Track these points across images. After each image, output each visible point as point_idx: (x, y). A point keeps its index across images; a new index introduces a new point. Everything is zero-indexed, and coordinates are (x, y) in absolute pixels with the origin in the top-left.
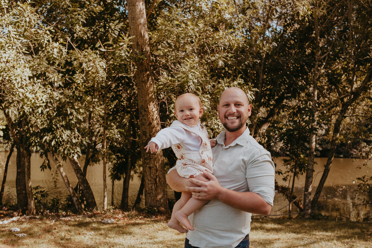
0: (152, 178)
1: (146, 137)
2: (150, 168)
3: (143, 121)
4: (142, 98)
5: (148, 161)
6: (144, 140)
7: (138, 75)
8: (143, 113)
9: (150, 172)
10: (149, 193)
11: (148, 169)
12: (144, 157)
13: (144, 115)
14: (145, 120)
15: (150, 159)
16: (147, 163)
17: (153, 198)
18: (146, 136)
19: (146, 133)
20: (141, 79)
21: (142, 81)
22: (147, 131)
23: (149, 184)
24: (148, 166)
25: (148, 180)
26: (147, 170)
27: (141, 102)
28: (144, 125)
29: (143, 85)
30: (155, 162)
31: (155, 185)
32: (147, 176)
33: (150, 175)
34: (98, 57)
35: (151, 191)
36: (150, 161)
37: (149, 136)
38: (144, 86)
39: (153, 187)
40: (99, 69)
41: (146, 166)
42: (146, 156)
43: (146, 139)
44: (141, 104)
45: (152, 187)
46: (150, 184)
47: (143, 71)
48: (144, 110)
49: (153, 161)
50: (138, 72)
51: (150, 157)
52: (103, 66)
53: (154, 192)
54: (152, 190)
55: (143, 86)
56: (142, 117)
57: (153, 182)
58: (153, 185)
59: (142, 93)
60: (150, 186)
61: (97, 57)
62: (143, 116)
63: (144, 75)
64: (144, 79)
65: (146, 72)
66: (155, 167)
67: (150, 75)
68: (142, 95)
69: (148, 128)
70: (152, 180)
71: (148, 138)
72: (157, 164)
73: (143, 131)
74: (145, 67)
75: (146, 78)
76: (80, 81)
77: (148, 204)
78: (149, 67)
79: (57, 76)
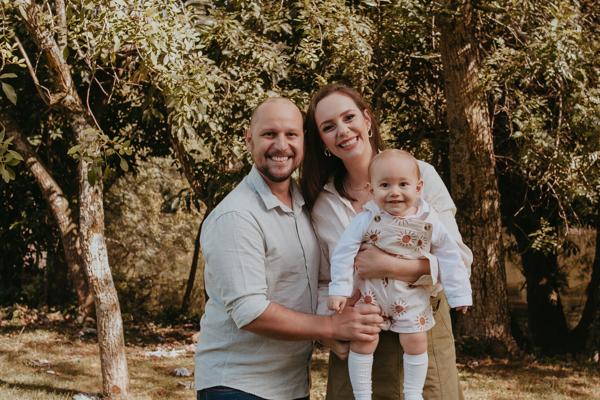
1: (463, 188)
3: (458, 153)
4: (455, 102)
5: (468, 240)
6: (459, 193)
7: (447, 52)
8: (457, 136)
13: (459, 140)
14: (461, 150)
15: (472, 235)
17: (477, 320)
18: (463, 186)
19: (464, 180)
20: (451, 61)
21: (453, 67)
22: (465, 174)
27: (453, 112)
28: (460, 162)
29: (457, 74)
30: (483, 242)
31: (481, 292)
34: (354, 12)
36: (472, 240)
37: (469, 186)
38: (459, 78)
40: (358, 39)
42: (462, 229)
43: (464, 192)
44: (453, 116)
45: (475, 296)
47: (455, 44)
48: (459, 129)
49: (477, 241)
50: (446, 48)
51: (472, 232)
52: (364, 32)
55: (456, 78)
56: (455, 144)
57: (478, 287)
59: (453, 92)
61: (351, 12)
62: (457, 142)
63: (459, 53)
64: (458, 63)
65: (463, 46)
66: (482, 254)
67: (472, 52)
68: (455, 96)
69: (468, 167)
70: (475, 281)
71: (468, 189)
72: (486, 248)
73: (457, 175)
74: (461, 35)
75: (463, 60)
76: (312, 57)
77: (467, 333)
78: (469, 36)
79: (273, 60)
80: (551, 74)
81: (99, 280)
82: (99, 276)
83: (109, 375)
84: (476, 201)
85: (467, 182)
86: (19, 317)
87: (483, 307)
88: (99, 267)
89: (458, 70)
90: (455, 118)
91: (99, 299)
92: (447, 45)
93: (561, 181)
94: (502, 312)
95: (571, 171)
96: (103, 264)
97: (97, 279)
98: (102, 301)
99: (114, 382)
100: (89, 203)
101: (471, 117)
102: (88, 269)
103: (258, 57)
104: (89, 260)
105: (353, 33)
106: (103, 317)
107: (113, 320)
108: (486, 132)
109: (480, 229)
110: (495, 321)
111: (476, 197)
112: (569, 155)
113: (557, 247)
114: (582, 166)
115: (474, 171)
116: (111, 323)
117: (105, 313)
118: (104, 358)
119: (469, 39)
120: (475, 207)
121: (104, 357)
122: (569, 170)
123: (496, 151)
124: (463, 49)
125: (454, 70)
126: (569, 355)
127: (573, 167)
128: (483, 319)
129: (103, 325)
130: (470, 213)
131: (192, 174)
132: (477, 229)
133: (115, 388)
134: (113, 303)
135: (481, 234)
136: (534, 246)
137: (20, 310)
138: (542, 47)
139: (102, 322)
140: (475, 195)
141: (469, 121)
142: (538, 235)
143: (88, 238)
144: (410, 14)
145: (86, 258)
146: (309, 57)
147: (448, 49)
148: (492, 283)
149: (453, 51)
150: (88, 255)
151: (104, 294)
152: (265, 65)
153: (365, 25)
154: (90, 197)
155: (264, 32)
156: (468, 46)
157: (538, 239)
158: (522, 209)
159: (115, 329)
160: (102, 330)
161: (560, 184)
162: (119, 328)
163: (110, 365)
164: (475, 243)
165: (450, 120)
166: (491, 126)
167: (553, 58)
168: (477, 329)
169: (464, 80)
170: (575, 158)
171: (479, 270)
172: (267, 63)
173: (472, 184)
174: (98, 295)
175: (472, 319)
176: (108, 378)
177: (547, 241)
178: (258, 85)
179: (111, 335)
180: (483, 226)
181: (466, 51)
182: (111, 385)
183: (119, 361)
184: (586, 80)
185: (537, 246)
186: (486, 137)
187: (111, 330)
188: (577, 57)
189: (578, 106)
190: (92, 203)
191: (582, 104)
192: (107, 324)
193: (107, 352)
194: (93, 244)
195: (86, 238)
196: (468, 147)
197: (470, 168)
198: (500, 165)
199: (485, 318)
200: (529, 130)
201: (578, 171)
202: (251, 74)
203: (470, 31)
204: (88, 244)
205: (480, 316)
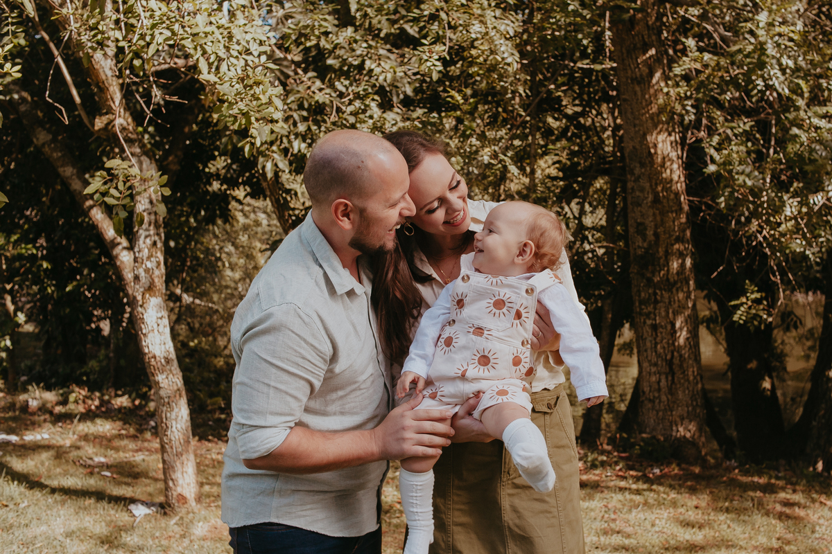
0: (658, 356)
1: (644, 240)
2: (655, 327)
3: (638, 193)
4: (635, 126)
5: (650, 308)
6: (639, 246)
7: (623, 60)
8: (637, 171)
9: (655, 339)
10: (650, 400)
11: (650, 331)
12: (640, 296)
13: (639, 177)
14: (642, 190)
15: (656, 302)
16: (648, 315)
17: (661, 414)
18: (644, 237)
19: (646, 229)
20: (630, 72)
21: (632, 79)
22: (647, 222)
23: (650, 374)
24: (649, 322)
25: (650, 361)
26: (645, 335)
27: (632, 139)
28: (640, 205)
29: (637, 89)
30: (671, 311)
31: (667, 378)
32: (646, 351)
33: (656, 347)
35: (656, 395)
36: (655, 308)
37: (652, 238)
38: (639, 94)
39: (663, 383)
40: (499, 41)
41: (645, 323)
42: (643, 294)
43: (645, 245)
44: (631, 145)
45: (659, 382)
46: (655, 373)
47: (635, 48)
48: (640, 162)
49: (663, 310)
50: (622, 54)
51: (656, 298)
52: (506, 31)
53: (664, 398)
54: (659, 390)
55: (635, 93)
56: (634, 181)
57: (663, 370)
58: (663, 377)
59: (632, 113)
60: (654, 379)
62: (637, 180)
63: (639, 61)
64: (638, 74)
65: (645, 52)
66: (669, 327)
67: (657, 59)
68: (634, 118)
69: (651, 212)
70: (659, 363)
71: (650, 241)
72: (674, 319)
73: (637, 223)
74: (643, 36)
75: (645, 70)
76: (434, 65)
77: (648, 430)
78: (654, 38)
79: (392, 70)
80: (759, 88)
81: (158, 359)
82: (158, 353)
83: (172, 480)
84: (661, 258)
85: (650, 233)
86: (76, 402)
87: (670, 397)
88: (158, 341)
89: (639, 83)
90: (634, 147)
91: (158, 383)
92: (624, 51)
93: (772, 232)
94: (695, 403)
95: (785, 218)
96: (163, 338)
97: (154, 357)
98: (161, 385)
99: (179, 490)
100: (145, 258)
101: (655, 146)
102: (144, 343)
103: (373, 67)
104: (144, 332)
105: (492, 33)
106: (163, 405)
107: (176, 410)
108: (675, 166)
109: (666, 295)
110: (685, 415)
111: (661, 251)
112: (782, 197)
113: (766, 320)
114: (800, 212)
115: (658, 218)
116: (174, 414)
117: (166, 400)
118: (166, 459)
119: (653, 41)
120: (659, 266)
121: (166, 457)
122: (783, 218)
123: (689, 191)
124: (644, 54)
125: (632, 83)
126: (782, 462)
127: (788, 213)
128: (669, 413)
129: (164, 416)
130: (653, 273)
131: (287, 220)
132: (662, 294)
133: (180, 497)
134: (175, 388)
135: (667, 301)
136: (736, 318)
137: (78, 393)
138: (747, 50)
139: (162, 412)
140: (660, 250)
141: (652, 151)
142: (742, 304)
143: (143, 303)
144: (571, 8)
145: (141, 330)
146: (429, 64)
147: (625, 55)
148: (681, 366)
149: (632, 59)
150: (143, 326)
151: (164, 377)
152: (381, 78)
153: (509, 22)
154: (146, 250)
155: (382, 35)
156: (653, 52)
157: (742, 309)
158: (721, 268)
159: (179, 422)
160: (162, 422)
161: (771, 236)
162: (184, 420)
163: (173, 467)
164: (660, 313)
165: (628, 150)
166: (682, 158)
167: (761, 65)
168: (661, 426)
169: (647, 96)
170: (791, 200)
171: (664, 348)
172: (384, 74)
173: (656, 235)
174: (156, 378)
175: (655, 412)
176: (171, 484)
177: (754, 311)
178: (373, 105)
179: (174, 429)
180: (670, 290)
181: (650, 57)
182: (175, 494)
183: (185, 463)
184: (806, 95)
185: (740, 319)
186: (676, 173)
187: (174, 423)
188: (795, 63)
189: (795, 131)
190: (149, 258)
191: (800, 127)
192: (168, 415)
193: (169, 450)
194: (150, 311)
195: (140, 303)
196: (651, 186)
197: (654, 214)
198: (694, 209)
199: (672, 411)
200: (727, 163)
201: (795, 218)
202: (364, 90)
203: (655, 31)
204: (144, 312)
205: (665, 409)
